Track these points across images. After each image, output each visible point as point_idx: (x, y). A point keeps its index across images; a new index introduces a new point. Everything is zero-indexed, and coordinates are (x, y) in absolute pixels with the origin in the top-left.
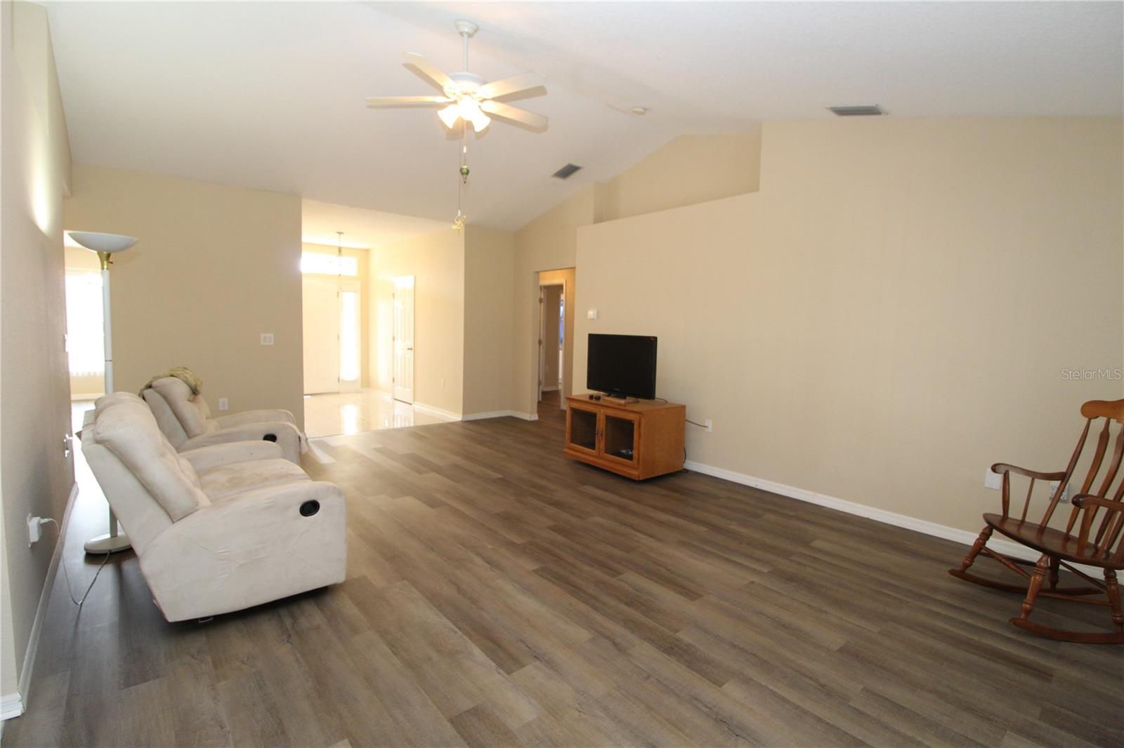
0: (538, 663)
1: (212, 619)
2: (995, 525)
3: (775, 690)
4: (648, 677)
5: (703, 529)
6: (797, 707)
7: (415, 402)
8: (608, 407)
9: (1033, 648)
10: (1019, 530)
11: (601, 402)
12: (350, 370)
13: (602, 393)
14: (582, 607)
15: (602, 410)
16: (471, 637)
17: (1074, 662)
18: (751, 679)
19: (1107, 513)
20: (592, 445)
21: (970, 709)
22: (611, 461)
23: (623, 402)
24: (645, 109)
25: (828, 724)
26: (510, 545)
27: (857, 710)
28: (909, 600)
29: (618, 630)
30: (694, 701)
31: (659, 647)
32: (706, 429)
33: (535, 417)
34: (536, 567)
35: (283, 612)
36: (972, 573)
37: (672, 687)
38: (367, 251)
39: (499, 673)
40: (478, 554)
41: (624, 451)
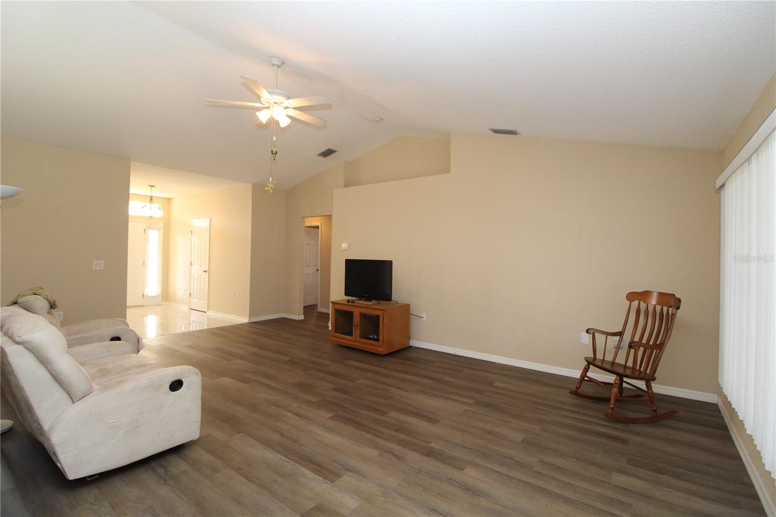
0: (349, 473)
1: (98, 476)
2: (591, 362)
3: (493, 468)
4: (420, 472)
5: (430, 381)
6: (507, 475)
7: (209, 311)
8: (361, 307)
9: (617, 429)
10: (602, 364)
11: (355, 304)
12: (153, 288)
13: (354, 298)
14: (369, 436)
15: (357, 309)
16: (300, 464)
17: (637, 434)
18: (479, 464)
19: (644, 350)
20: (350, 334)
21: (594, 464)
22: (366, 343)
23: (370, 303)
24: (381, 119)
25: (525, 482)
26: (309, 403)
27: (537, 472)
28: (551, 410)
29: (394, 447)
30: (450, 480)
31: (422, 454)
32: (422, 319)
33: (302, 317)
34: (331, 415)
35: (154, 464)
36: (580, 392)
37: (435, 475)
38: (169, 199)
39: (326, 483)
40: (289, 411)
41: (371, 337)
